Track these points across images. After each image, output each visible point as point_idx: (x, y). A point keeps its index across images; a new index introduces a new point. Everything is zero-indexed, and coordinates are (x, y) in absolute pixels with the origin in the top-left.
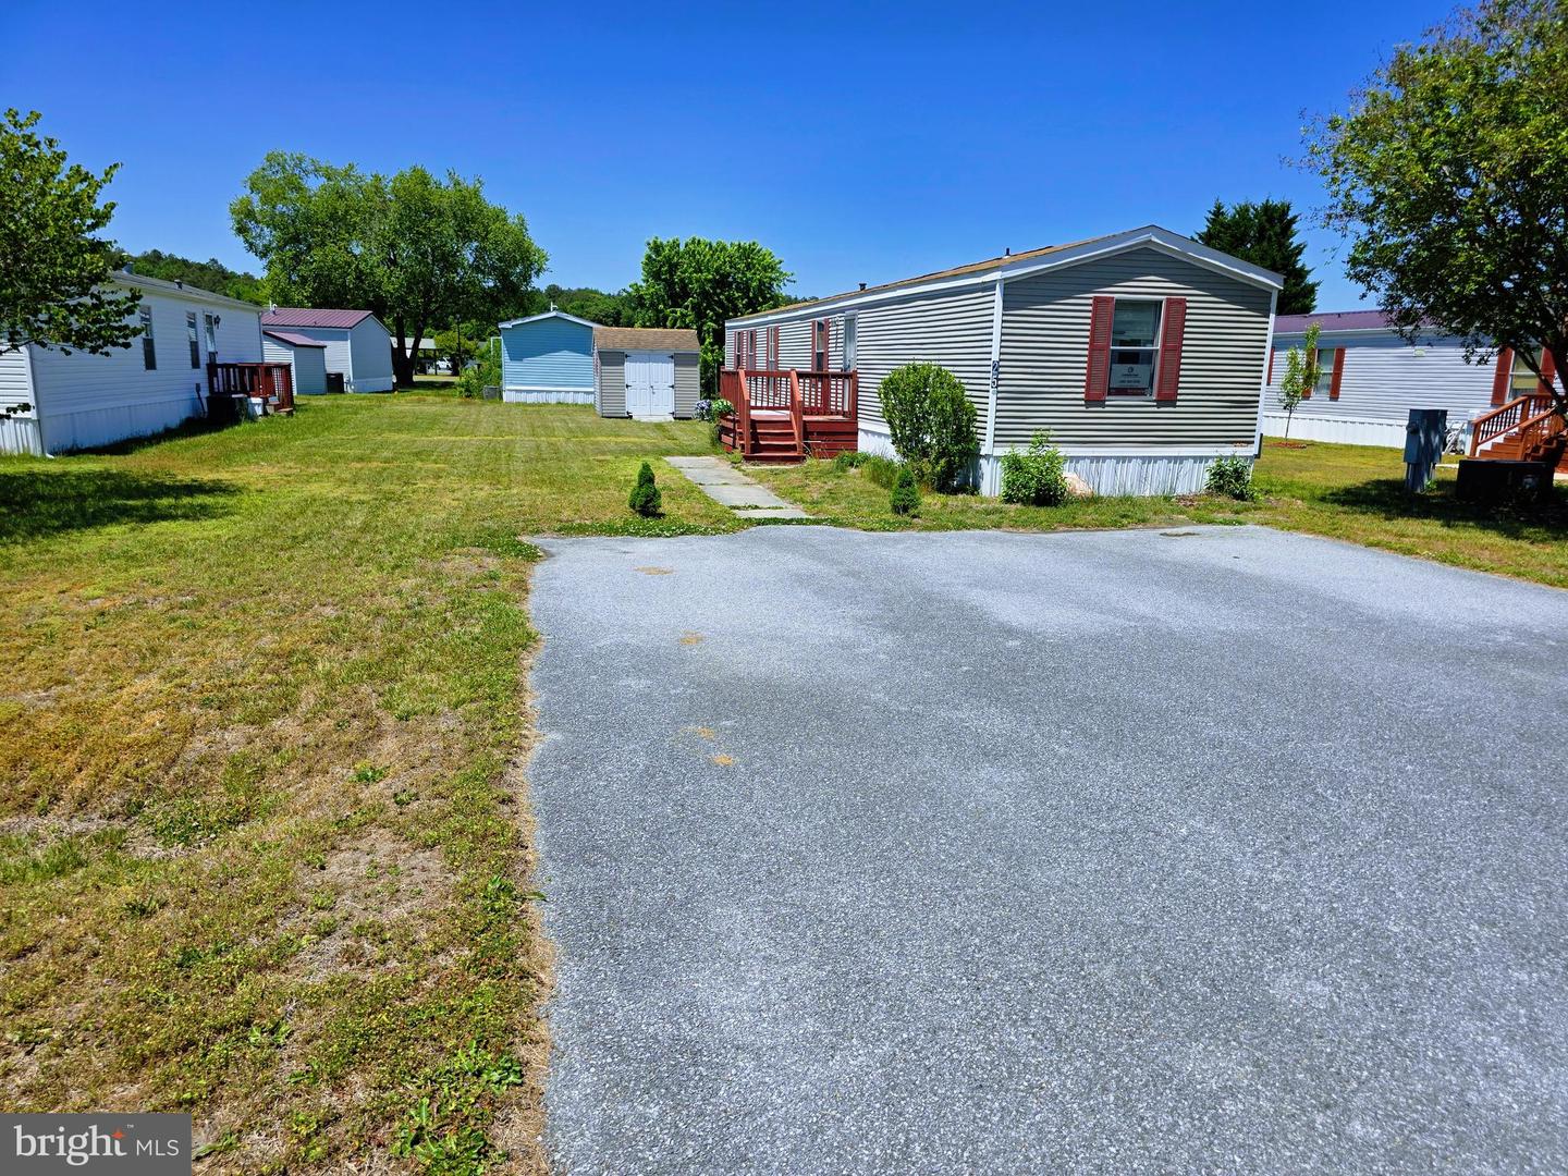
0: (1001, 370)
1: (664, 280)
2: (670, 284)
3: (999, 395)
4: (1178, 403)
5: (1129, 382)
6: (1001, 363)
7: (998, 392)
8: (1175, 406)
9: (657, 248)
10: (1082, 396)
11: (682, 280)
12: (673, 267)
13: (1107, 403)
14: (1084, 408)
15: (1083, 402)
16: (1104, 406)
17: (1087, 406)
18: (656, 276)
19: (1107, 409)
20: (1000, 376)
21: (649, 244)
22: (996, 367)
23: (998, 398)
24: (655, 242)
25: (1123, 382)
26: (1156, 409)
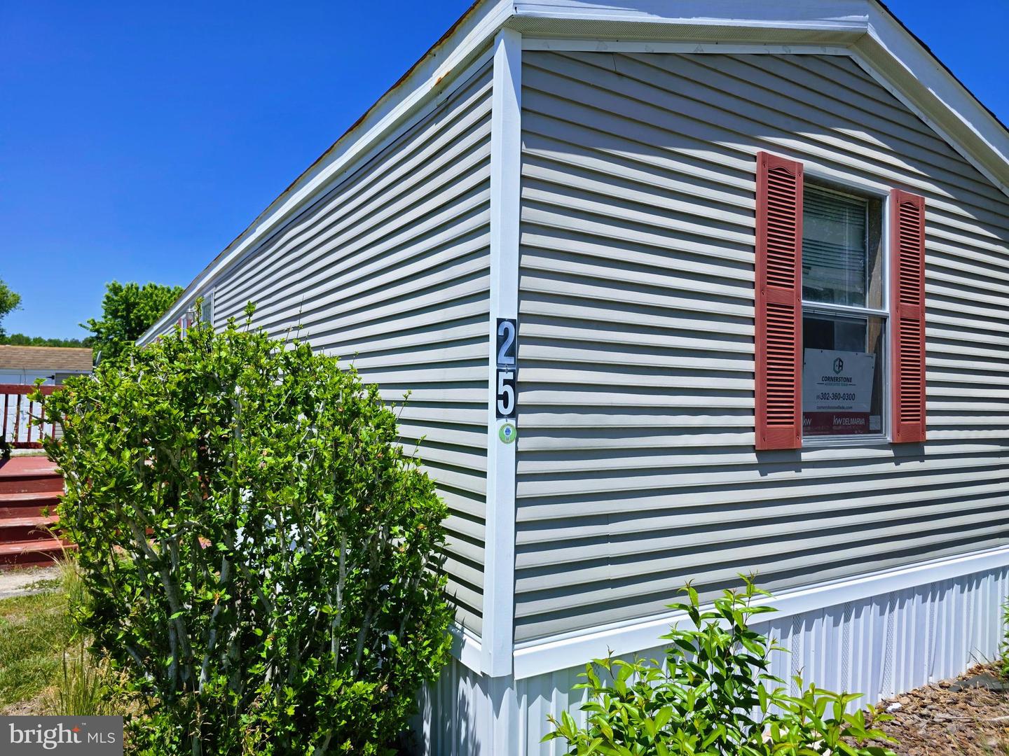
0: (525, 351)
1: (122, 317)
2: (126, 319)
3: (527, 444)
4: (928, 450)
5: (836, 396)
6: (526, 329)
7: (522, 432)
8: (923, 457)
9: (116, 290)
10: (749, 438)
11: (138, 317)
12: (130, 306)
13: (805, 456)
14: (754, 476)
15: (751, 458)
16: (799, 465)
17: (762, 467)
18: (114, 314)
19: (807, 473)
20: (525, 375)
21: (108, 286)
22: (508, 341)
23: (520, 456)
24: (114, 285)
25: (824, 396)
26: (890, 467)
